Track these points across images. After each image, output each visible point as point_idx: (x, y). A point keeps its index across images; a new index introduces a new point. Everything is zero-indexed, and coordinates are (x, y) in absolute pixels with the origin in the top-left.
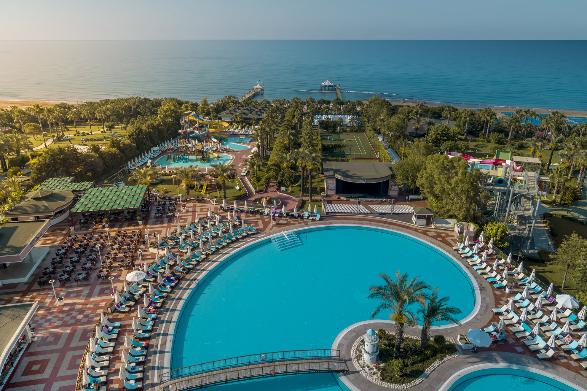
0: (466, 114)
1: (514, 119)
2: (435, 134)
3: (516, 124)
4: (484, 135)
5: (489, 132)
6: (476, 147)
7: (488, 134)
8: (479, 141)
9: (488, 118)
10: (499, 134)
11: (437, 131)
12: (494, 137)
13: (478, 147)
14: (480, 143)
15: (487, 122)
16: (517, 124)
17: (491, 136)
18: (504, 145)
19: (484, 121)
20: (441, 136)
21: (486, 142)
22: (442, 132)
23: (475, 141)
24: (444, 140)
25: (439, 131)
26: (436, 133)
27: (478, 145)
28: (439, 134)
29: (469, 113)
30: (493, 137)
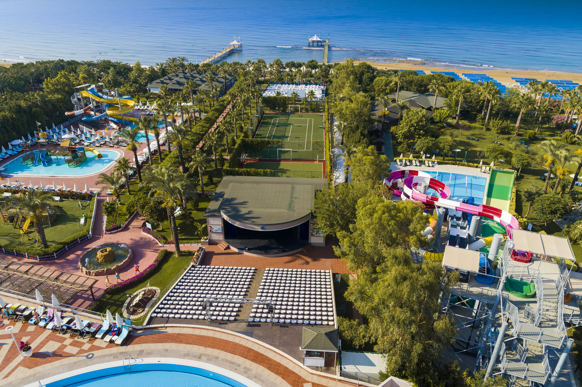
0: (459, 91)
1: (525, 100)
2: (407, 125)
3: (528, 107)
4: (484, 119)
5: (489, 119)
6: (469, 139)
7: (488, 120)
8: (475, 128)
9: (490, 98)
10: (503, 121)
11: (411, 121)
12: (496, 124)
13: (473, 139)
14: (476, 132)
15: (489, 101)
16: (530, 106)
17: (491, 124)
18: (510, 136)
19: (484, 101)
20: (415, 129)
21: (484, 130)
22: (417, 123)
23: (469, 128)
24: (419, 135)
25: (413, 122)
26: (409, 124)
27: (473, 135)
28: (413, 126)
29: (463, 90)
30: (493, 126)
